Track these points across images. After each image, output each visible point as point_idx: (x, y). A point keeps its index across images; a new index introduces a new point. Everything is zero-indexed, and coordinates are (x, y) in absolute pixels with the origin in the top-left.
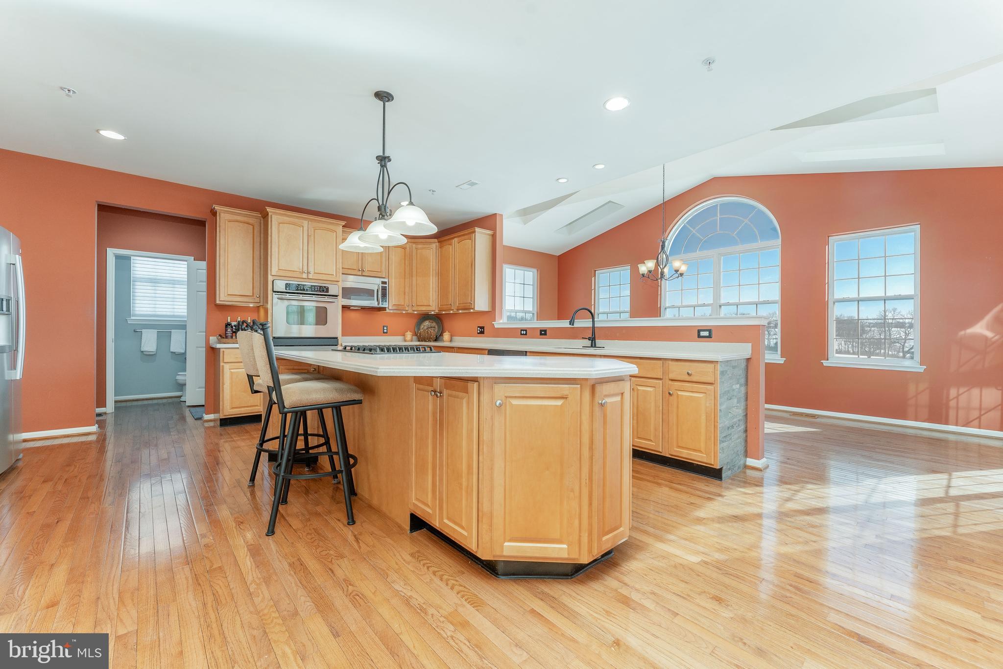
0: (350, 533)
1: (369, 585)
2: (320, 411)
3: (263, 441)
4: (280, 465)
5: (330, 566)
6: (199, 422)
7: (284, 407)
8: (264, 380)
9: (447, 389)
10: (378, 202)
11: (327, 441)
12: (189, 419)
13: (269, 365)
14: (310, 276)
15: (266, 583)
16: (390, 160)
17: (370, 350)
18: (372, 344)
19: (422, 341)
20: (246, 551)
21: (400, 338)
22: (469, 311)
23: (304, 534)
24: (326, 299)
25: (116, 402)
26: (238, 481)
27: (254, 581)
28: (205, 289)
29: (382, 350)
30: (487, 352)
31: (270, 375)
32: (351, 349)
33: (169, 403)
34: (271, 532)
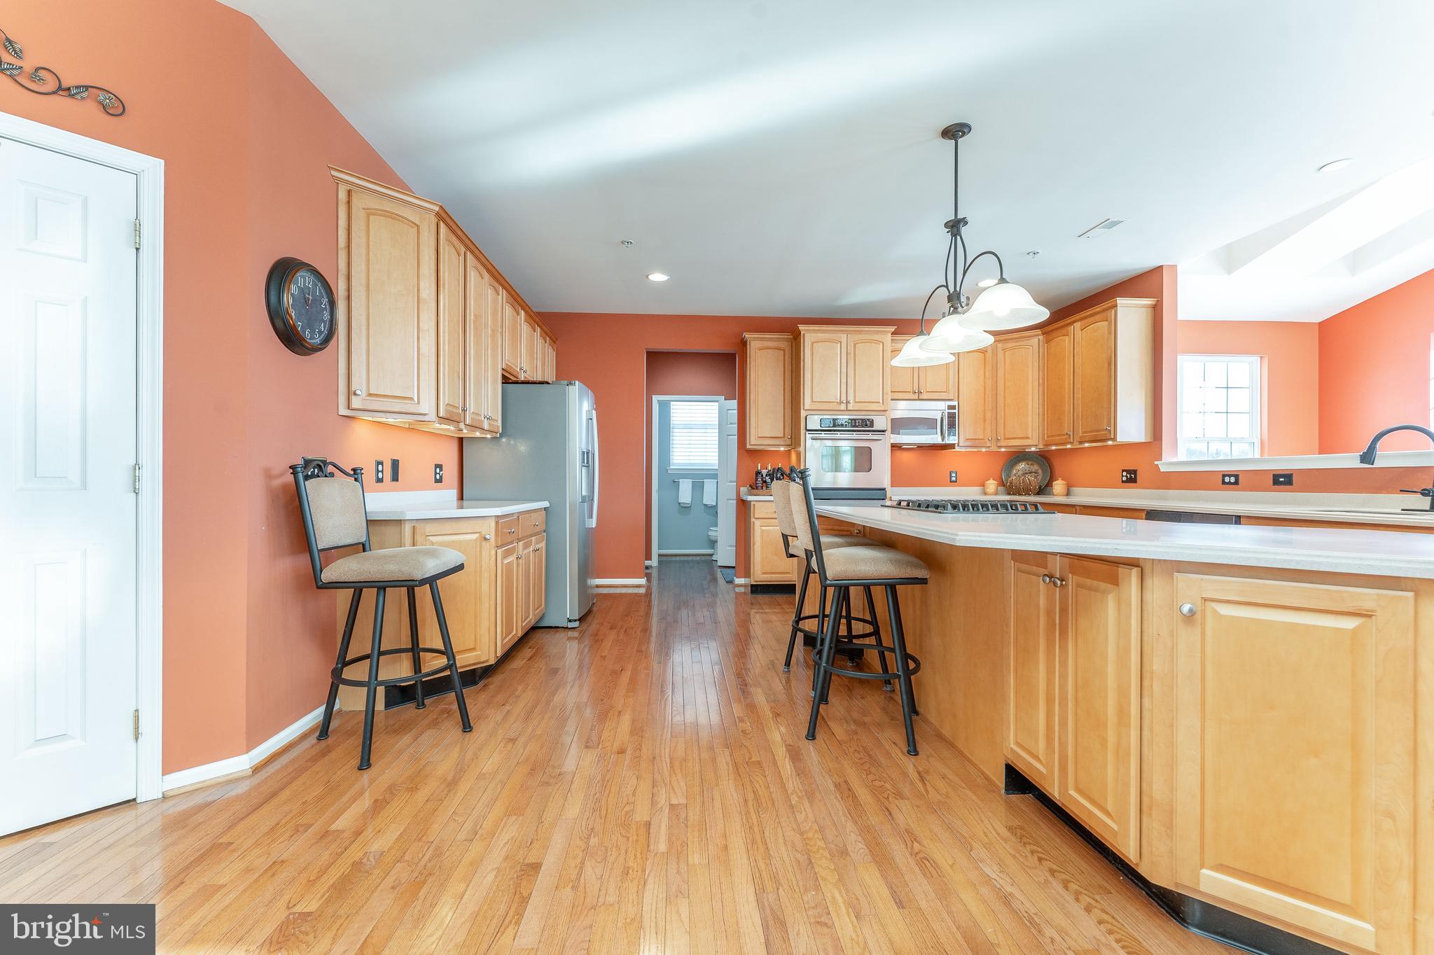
0: (912, 765)
1: (943, 853)
2: (867, 588)
3: (799, 619)
4: (820, 653)
5: (886, 803)
6: (730, 586)
7: (826, 578)
8: (803, 542)
9: (1073, 573)
10: (948, 290)
11: (876, 630)
12: (721, 581)
13: (809, 524)
14: (850, 407)
15: (808, 799)
16: (966, 223)
17: (936, 507)
18: (938, 498)
19: (1014, 494)
20: (784, 751)
21: (977, 489)
22: (1105, 444)
23: (851, 750)
24: (870, 436)
25: (659, 555)
26: (773, 663)
27: (794, 792)
28: (736, 432)
29: (955, 507)
30: (1144, 515)
31: (810, 535)
32: (908, 505)
33: (703, 561)
34: (811, 735)
